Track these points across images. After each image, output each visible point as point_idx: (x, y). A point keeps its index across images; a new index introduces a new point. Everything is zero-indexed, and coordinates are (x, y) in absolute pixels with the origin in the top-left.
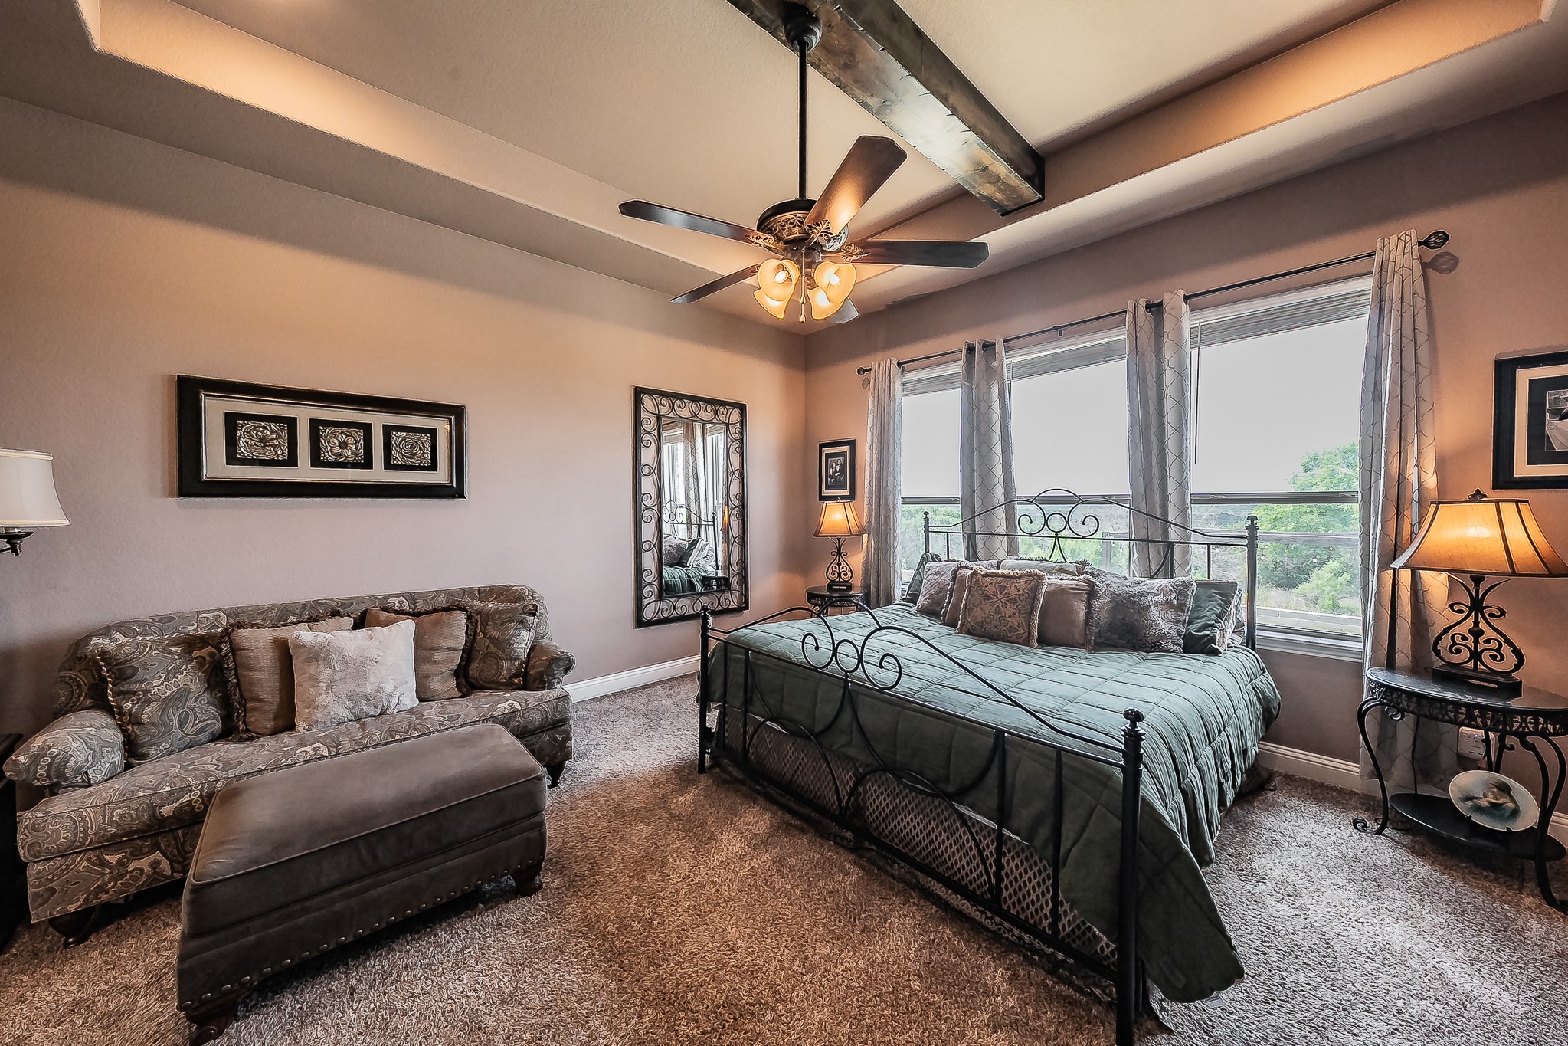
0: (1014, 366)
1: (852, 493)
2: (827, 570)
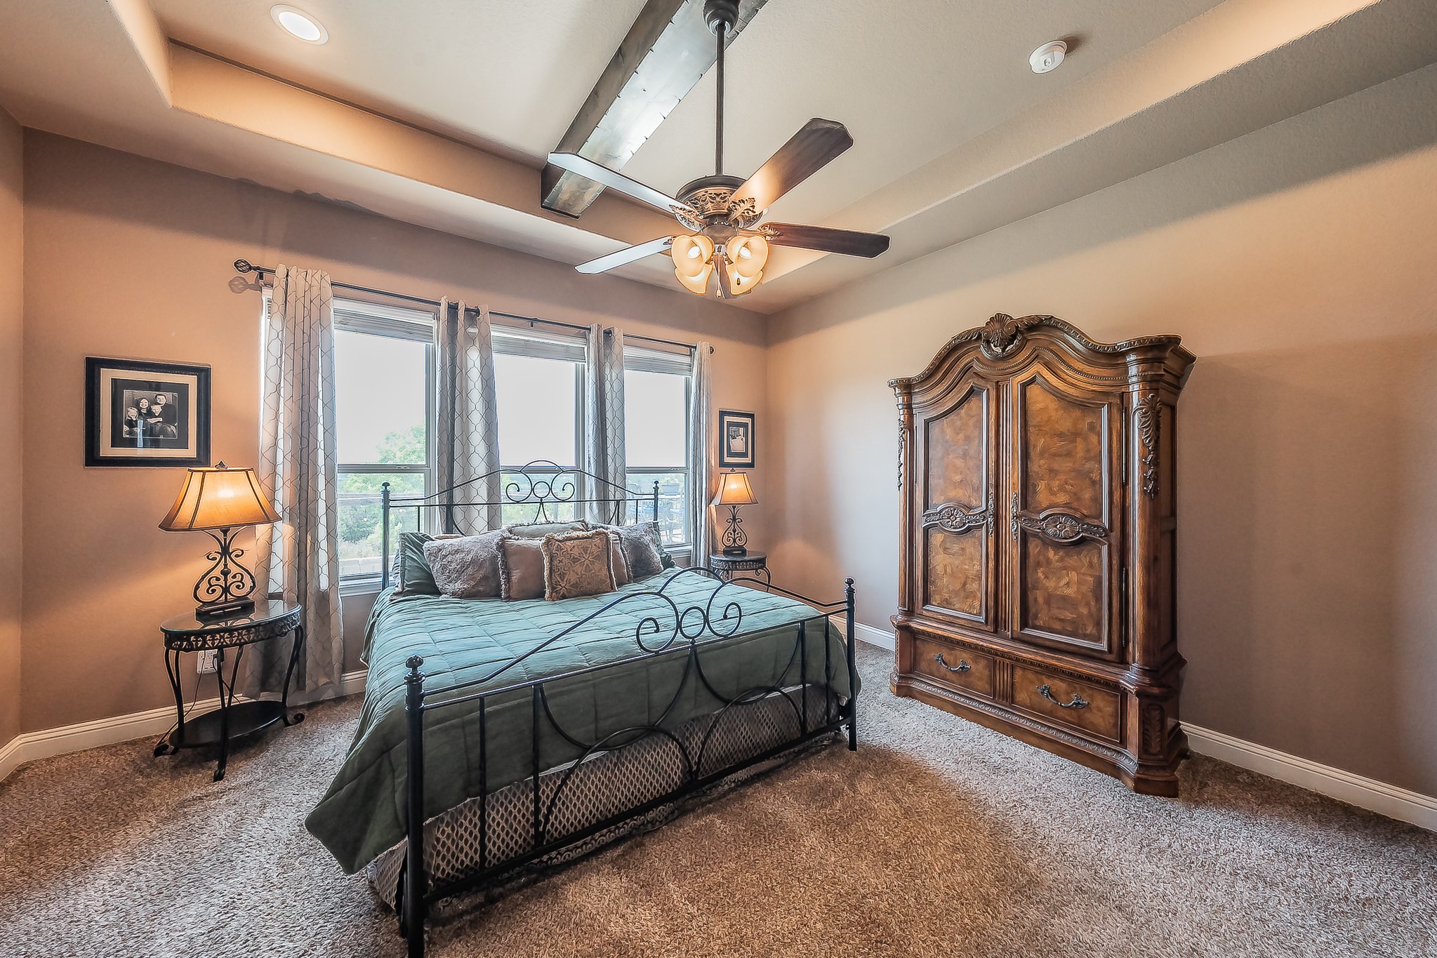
0: (505, 342)
1: (203, 458)
2: (197, 587)
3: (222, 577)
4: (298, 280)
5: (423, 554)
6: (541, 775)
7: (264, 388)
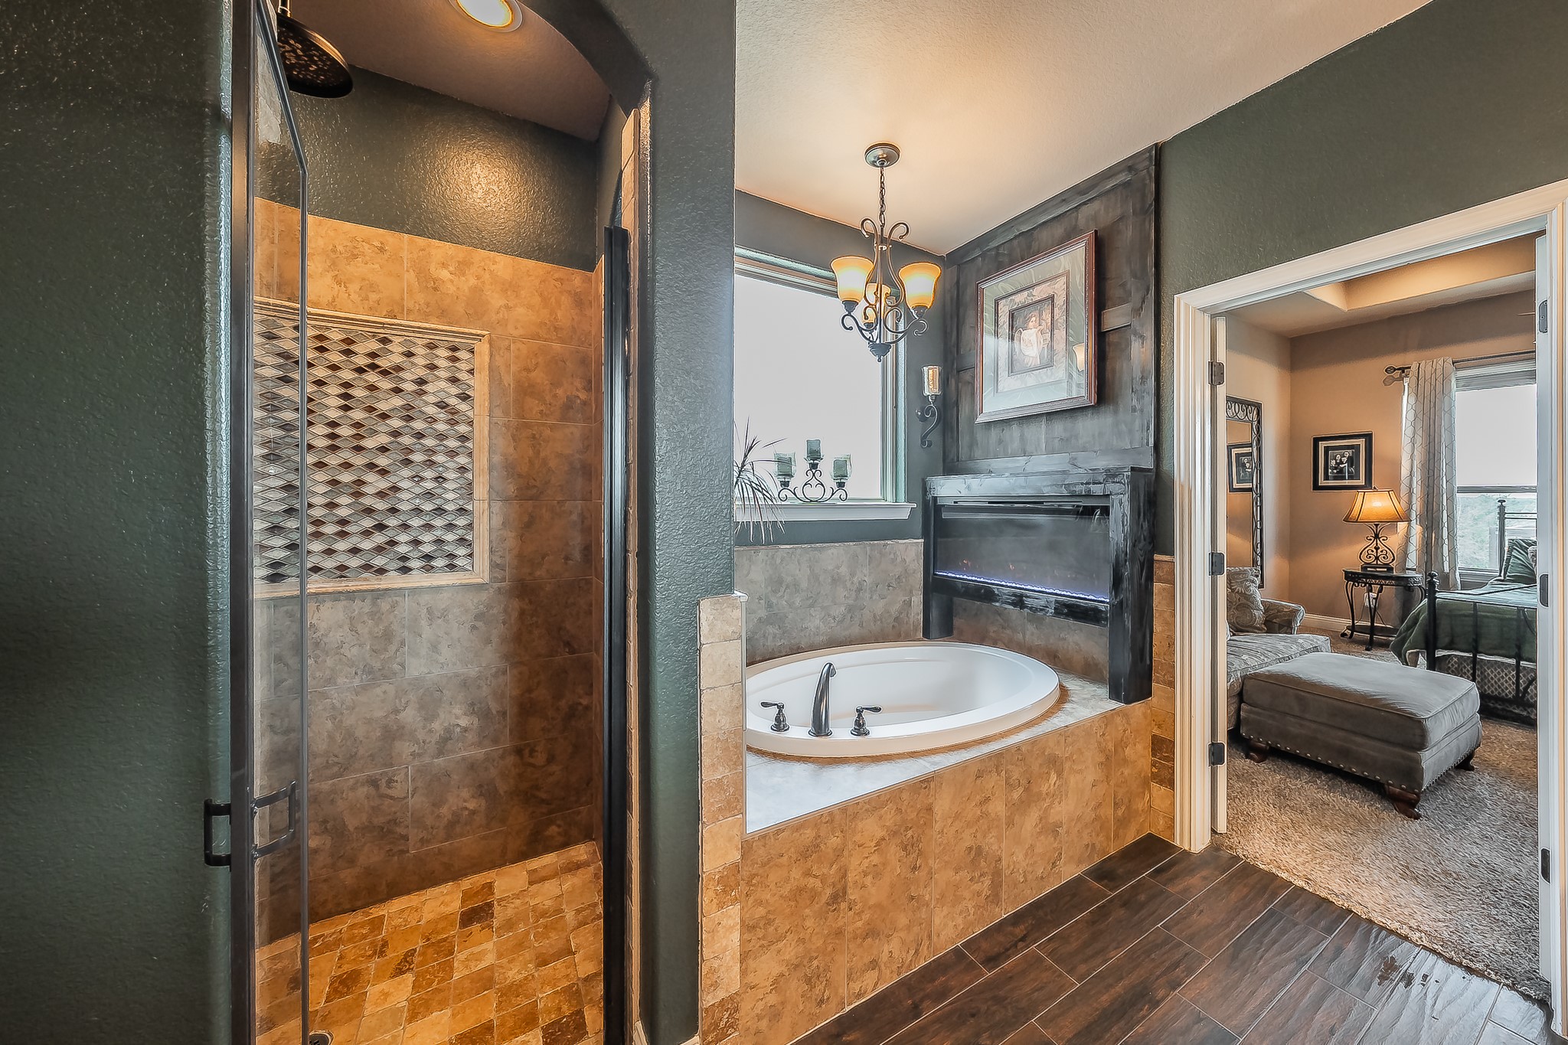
1: (1368, 483)
2: (1361, 554)
3: (1375, 551)
4: (1427, 368)
5: (1527, 554)
6: (1480, 657)
7: (1406, 440)
